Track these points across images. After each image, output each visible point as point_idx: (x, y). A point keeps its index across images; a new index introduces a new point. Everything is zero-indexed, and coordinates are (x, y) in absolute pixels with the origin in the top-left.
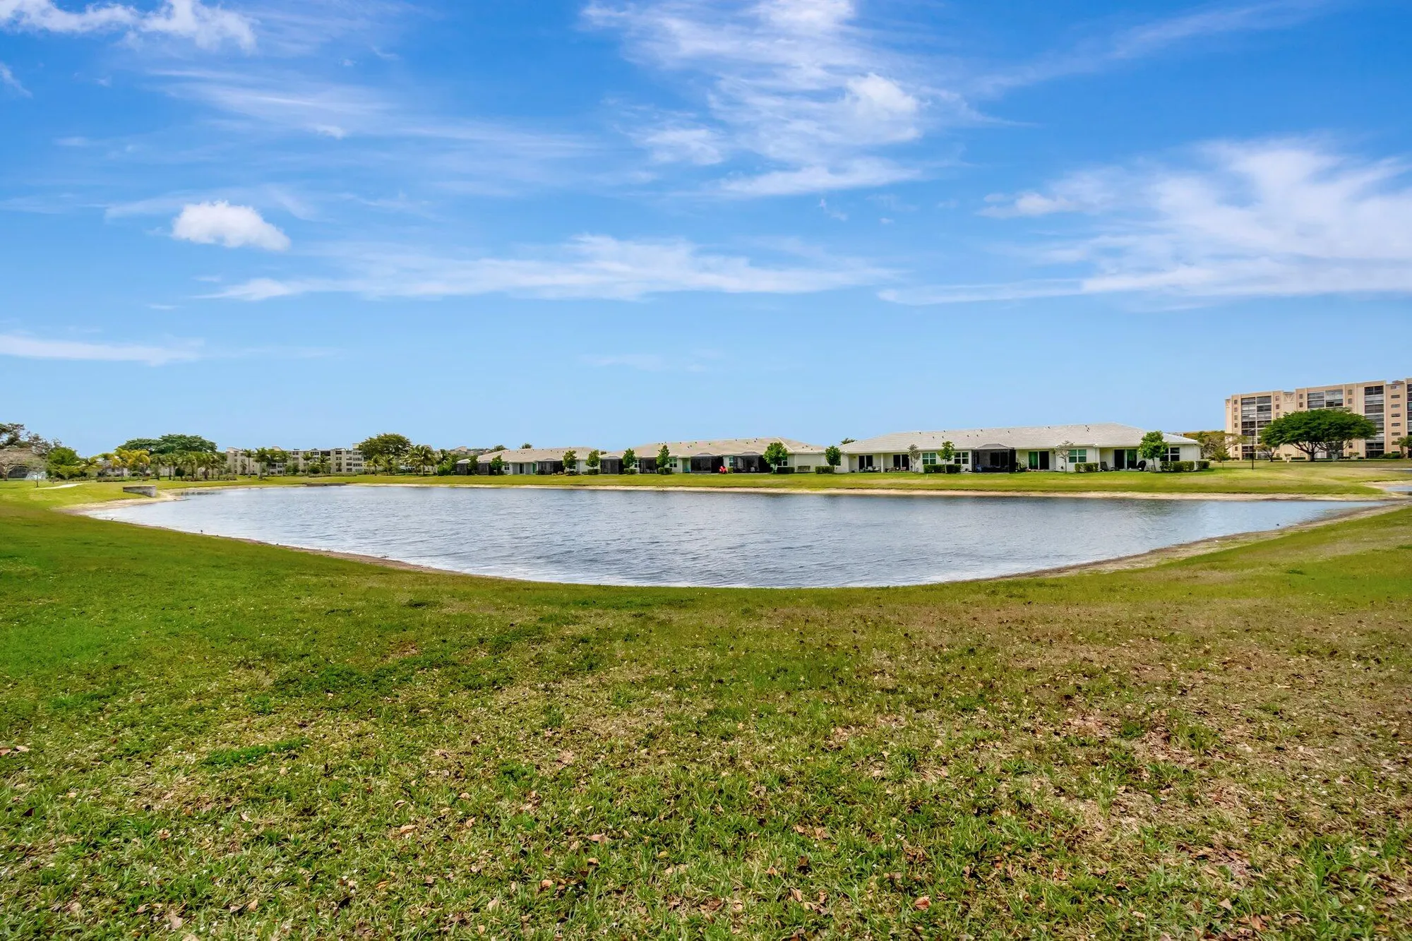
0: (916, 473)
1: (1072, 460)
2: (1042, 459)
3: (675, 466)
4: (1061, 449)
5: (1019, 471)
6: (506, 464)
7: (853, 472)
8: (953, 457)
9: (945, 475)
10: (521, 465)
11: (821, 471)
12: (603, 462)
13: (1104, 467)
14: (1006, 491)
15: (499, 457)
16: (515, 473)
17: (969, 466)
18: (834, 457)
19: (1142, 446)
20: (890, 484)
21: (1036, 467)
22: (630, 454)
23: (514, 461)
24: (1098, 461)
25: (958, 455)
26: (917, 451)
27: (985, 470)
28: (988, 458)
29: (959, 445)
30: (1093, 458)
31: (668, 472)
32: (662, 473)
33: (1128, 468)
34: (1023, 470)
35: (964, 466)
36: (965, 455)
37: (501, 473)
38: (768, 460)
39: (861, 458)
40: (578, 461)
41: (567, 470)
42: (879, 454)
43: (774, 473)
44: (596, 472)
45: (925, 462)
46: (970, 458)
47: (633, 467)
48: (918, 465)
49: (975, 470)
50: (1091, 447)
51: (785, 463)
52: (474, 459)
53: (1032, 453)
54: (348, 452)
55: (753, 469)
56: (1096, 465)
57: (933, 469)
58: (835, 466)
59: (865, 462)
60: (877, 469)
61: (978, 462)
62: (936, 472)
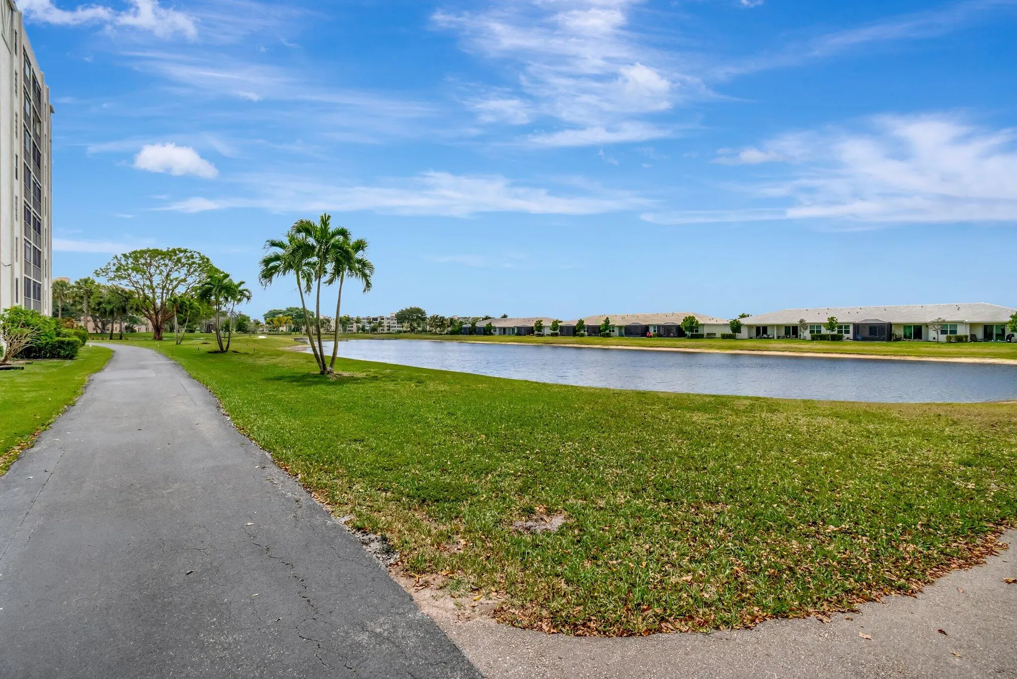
0: (804, 339)
1: (943, 332)
2: (917, 332)
3: (613, 331)
4: (933, 324)
5: (894, 340)
6: (495, 328)
7: (751, 338)
8: (836, 328)
9: (829, 342)
10: (504, 329)
11: (725, 337)
12: (562, 327)
13: (974, 339)
14: (884, 355)
15: (490, 324)
16: (500, 334)
17: (851, 335)
18: (736, 327)
19: (1010, 322)
20: (784, 348)
21: (910, 338)
22: (581, 322)
23: (500, 326)
24: (968, 334)
25: (841, 327)
26: (806, 324)
27: (864, 339)
28: (868, 329)
29: (841, 320)
30: (962, 331)
31: (608, 335)
32: (604, 336)
33: (997, 340)
34: (898, 339)
35: (846, 336)
36: (847, 327)
37: (491, 334)
38: (684, 329)
39: (758, 328)
40: (544, 327)
41: (536, 332)
42: (773, 326)
43: (688, 338)
44: (556, 335)
45: (811, 332)
46: (851, 329)
47: (582, 332)
48: (807, 334)
49: (855, 339)
50: (962, 323)
51: (697, 331)
52: (473, 324)
53: (906, 326)
54: (388, 319)
55: (672, 334)
56: (966, 337)
57: (817, 337)
58: (737, 334)
59: (761, 331)
60: (771, 336)
61: (858, 333)
62: (821, 339)
